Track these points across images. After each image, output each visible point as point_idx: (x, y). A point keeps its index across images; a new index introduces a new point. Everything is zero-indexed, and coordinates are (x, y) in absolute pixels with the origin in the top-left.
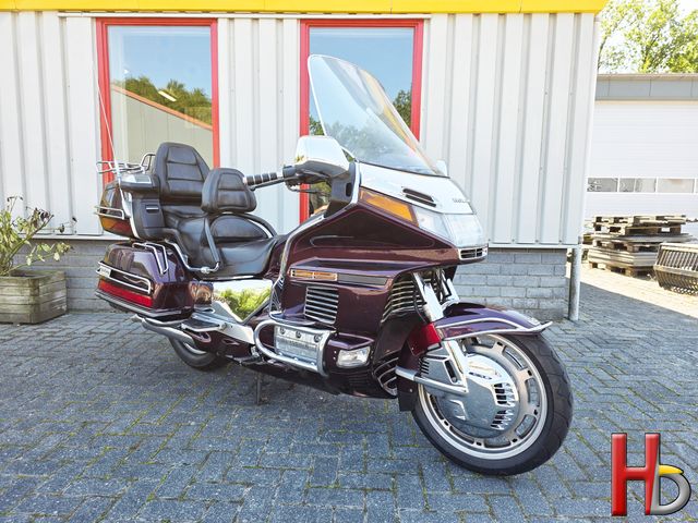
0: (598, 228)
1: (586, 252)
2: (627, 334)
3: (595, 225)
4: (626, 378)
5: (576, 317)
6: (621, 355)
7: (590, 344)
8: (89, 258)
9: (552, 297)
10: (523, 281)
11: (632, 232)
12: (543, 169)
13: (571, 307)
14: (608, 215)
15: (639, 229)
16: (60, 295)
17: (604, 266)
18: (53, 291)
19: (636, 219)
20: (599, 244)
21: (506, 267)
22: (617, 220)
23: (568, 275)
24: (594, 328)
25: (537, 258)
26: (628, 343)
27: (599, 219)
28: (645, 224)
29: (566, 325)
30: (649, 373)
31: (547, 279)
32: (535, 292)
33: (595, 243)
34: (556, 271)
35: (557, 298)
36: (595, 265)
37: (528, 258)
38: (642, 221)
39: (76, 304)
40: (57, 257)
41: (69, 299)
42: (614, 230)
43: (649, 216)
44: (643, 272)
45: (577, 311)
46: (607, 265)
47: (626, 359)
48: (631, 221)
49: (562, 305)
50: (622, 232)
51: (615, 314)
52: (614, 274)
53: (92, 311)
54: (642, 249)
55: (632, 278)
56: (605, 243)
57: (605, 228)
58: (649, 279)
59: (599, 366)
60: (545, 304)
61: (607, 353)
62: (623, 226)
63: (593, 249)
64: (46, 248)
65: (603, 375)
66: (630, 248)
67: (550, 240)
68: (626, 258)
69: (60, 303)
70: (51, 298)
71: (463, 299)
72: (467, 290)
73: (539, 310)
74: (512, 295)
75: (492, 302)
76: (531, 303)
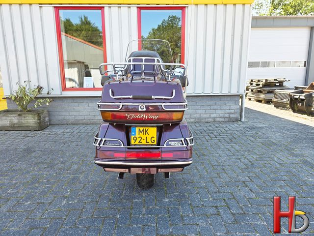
0: (251, 84)
1: (247, 94)
2: (261, 125)
3: (250, 83)
4: (260, 140)
5: (243, 120)
6: (259, 133)
7: (248, 129)
8: (56, 104)
9: (235, 113)
10: (224, 107)
11: (264, 86)
12: (231, 65)
13: (241, 116)
14: (256, 78)
15: (268, 84)
16: (47, 119)
17: (254, 100)
18: (45, 117)
19: (266, 80)
20: (252, 91)
21: (217, 102)
22: (259, 81)
23: (240, 105)
24: (250, 124)
25: (229, 99)
26: (262, 128)
27: (252, 81)
28: (270, 82)
29: (240, 123)
30: (268, 138)
31: (233, 106)
32: (228, 111)
33: (250, 90)
34: (236, 103)
35: (236, 113)
36: (250, 99)
37: (226, 98)
38: (268, 81)
39: (52, 122)
40: (47, 104)
41: (50, 120)
42: (257, 85)
43: (271, 79)
44: (268, 102)
45: (243, 118)
46: (255, 99)
47: (261, 134)
48: (264, 81)
49: (237, 115)
50: (261, 86)
51: (257, 119)
52: (258, 103)
53: (59, 125)
54: (268, 92)
55: (264, 104)
56: (254, 91)
57: (254, 84)
58: (271, 104)
59: (251, 136)
60: (232, 116)
61: (254, 132)
62: (261, 83)
63: (249, 93)
64: (41, 101)
65: (252, 139)
66: (264, 92)
67: (234, 91)
68: (262, 96)
69: (47, 122)
70: (44, 120)
71: (202, 115)
72: (203, 112)
73: (229, 118)
74: (220, 112)
75: (212, 116)
76: (227, 115)
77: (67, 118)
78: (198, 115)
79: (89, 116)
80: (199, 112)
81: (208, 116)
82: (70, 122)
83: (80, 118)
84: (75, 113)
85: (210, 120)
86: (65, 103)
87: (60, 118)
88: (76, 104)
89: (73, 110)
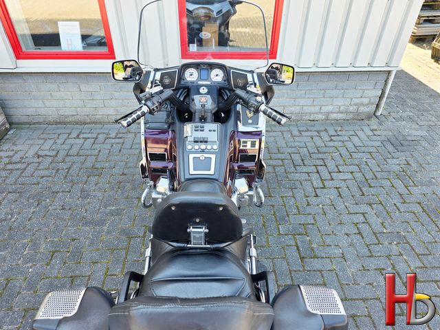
9: (369, 104)
10: (351, 93)
21: (340, 84)
25: (366, 77)
32: (357, 101)
34: (377, 86)
35: (372, 104)
37: (359, 76)
60: (362, 109)
67: (379, 64)
71: (305, 108)
72: (309, 102)
73: (357, 113)
74: (341, 103)
75: (325, 109)
76: (352, 109)
77: (42, 111)
78: (297, 108)
79: (85, 109)
80: (302, 102)
81: (317, 109)
82: (50, 119)
83: (68, 112)
84: (55, 103)
85: (320, 117)
86: (31, 84)
87: (30, 112)
88: (53, 86)
89: (50, 98)
